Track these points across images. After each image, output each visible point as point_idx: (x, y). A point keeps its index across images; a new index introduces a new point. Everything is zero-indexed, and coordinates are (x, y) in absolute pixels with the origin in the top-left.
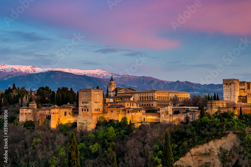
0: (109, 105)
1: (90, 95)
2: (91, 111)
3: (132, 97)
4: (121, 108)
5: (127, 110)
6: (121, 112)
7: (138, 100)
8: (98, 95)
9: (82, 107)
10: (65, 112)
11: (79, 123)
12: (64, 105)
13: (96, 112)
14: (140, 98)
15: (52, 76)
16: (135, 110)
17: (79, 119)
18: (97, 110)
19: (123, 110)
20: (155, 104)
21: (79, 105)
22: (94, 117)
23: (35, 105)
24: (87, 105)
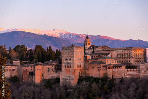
0: (90, 62)
1: (73, 52)
2: (74, 68)
3: (110, 54)
4: (102, 65)
5: (108, 66)
6: (102, 68)
7: (115, 57)
8: (79, 53)
9: (65, 63)
10: (49, 69)
11: (62, 79)
12: (47, 62)
13: (78, 68)
14: (118, 55)
15: (16, 36)
16: (115, 67)
17: (62, 74)
18: (79, 67)
19: (104, 67)
20: (132, 61)
21: (62, 62)
22: (77, 73)
23: (18, 62)
24: (70, 62)
